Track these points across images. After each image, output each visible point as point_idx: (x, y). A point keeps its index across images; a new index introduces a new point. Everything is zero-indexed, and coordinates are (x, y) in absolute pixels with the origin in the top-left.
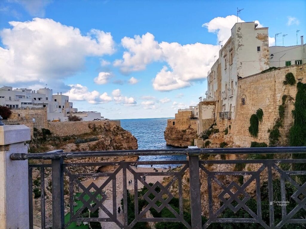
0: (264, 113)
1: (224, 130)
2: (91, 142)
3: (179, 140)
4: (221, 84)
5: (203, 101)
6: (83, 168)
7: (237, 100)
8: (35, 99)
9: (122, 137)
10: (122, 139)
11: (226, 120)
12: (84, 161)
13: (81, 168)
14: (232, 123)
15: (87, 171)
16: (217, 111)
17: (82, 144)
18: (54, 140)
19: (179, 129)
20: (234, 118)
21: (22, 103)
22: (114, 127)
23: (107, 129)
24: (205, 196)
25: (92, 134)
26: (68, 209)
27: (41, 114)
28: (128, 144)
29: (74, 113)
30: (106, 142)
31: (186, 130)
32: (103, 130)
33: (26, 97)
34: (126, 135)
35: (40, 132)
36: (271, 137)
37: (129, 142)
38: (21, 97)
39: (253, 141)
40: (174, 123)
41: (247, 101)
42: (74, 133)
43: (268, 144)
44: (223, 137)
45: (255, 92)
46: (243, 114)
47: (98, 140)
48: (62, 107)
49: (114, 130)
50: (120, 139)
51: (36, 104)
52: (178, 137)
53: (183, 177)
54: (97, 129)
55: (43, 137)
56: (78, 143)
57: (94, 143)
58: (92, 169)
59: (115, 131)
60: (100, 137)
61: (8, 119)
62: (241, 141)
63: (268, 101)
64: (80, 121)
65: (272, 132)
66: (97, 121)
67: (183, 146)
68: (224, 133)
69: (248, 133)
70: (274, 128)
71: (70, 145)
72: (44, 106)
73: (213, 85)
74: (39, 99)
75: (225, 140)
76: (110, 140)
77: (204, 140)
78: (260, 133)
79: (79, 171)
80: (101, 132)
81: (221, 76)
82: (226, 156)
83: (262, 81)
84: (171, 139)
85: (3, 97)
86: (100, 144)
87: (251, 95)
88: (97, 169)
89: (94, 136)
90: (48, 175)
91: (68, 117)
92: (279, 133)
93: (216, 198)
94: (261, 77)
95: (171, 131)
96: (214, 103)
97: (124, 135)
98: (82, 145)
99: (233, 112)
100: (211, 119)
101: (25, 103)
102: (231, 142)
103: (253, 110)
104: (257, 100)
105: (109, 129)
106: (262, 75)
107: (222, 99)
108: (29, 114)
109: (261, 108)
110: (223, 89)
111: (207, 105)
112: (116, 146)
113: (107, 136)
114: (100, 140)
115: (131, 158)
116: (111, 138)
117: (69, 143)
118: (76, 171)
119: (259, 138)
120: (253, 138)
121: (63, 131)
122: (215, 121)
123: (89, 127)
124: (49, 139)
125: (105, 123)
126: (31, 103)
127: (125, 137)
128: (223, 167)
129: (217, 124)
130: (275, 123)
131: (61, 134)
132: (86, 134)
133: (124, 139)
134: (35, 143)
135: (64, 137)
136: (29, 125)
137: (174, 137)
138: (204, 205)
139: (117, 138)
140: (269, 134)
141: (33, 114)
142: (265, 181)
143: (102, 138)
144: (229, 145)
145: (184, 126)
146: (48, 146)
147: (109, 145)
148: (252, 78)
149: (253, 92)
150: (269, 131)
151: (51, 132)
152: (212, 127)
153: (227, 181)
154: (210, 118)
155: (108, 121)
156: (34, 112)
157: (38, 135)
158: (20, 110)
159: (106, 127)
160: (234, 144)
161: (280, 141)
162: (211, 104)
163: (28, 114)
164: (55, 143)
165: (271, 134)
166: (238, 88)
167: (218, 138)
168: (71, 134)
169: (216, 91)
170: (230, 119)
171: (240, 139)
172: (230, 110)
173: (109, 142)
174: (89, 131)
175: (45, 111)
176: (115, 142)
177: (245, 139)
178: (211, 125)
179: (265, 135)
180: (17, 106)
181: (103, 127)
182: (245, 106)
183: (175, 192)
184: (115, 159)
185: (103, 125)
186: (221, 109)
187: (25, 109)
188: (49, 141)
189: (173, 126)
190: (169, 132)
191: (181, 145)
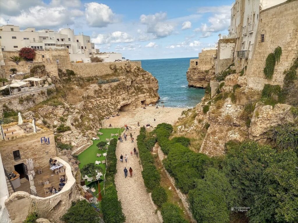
0: (282, 52)
1: (240, 71)
2: (112, 83)
3: (202, 80)
4: (243, 18)
5: (222, 38)
6: (107, 107)
7: (256, 37)
8: (58, 40)
9: (143, 78)
10: (143, 80)
11: (243, 60)
12: (107, 101)
13: (105, 107)
14: (249, 63)
15: (110, 110)
16: (237, 49)
17: (104, 84)
18: (78, 81)
19: (201, 69)
20: (251, 58)
21: (46, 45)
22: (135, 68)
23: (128, 70)
24: (211, 137)
25: (113, 75)
26: (91, 142)
27: (63, 55)
28: (149, 85)
29: (96, 54)
30: (127, 82)
31: (209, 70)
32: (124, 71)
33: (49, 38)
34: (147, 76)
35: (65, 73)
36: (286, 79)
37: (149, 83)
38: (44, 38)
39: (267, 83)
40: (197, 62)
41: (266, 38)
42: (96, 74)
43: (282, 87)
44: (237, 79)
45: (277, 26)
46: (260, 53)
47: (119, 81)
48: (84, 48)
49: (134, 70)
50: (141, 80)
51: (59, 45)
52: (200, 77)
53: (196, 118)
54: (118, 70)
55: (68, 78)
56: (100, 84)
57: (115, 84)
58: (114, 108)
59: (136, 72)
60: (121, 79)
61: (33, 60)
62: (254, 83)
63: (289, 37)
64: (101, 62)
65: (288, 74)
66: (118, 61)
67: (205, 87)
68: (240, 74)
69: (262, 74)
70: (291, 69)
71: (93, 86)
72: (68, 47)
73: (236, 19)
74: (62, 40)
75: (239, 82)
76: (131, 81)
77: (219, 82)
78: (275, 75)
79: (102, 109)
80: (122, 73)
81: (244, 8)
82: (237, 99)
83: (285, 13)
84: (193, 80)
85: (28, 39)
86: (120, 85)
87: (272, 31)
88: (119, 108)
89: (115, 77)
90: (73, 112)
91: (90, 58)
92: (296, 74)
93: (221, 139)
94: (285, 7)
95: (193, 71)
96: (234, 41)
97: (144, 76)
98: (104, 86)
99: (251, 51)
100: (229, 59)
101: (49, 45)
102: (244, 84)
103: (271, 49)
104: (277, 36)
105: (130, 70)
106: (287, 4)
107: (242, 36)
108: (53, 55)
109: (280, 46)
110: (245, 24)
111: (226, 43)
112: (137, 86)
113: (128, 77)
114: (121, 81)
115: (152, 98)
116: (133, 79)
117: (92, 83)
118: (100, 109)
119: (273, 80)
120: (267, 80)
121: (86, 72)
122: (233, 61)
123: (111, 68)
124: (74, 80)
125: (126, 64)
126: (54, 45)
127: (146, 78)
128: (232, 111)
129: (235, 64)
130: (293, 62)
131: (84, 75)
132: (108, 75)
133: (145, 80)
134: (61, 83)
135: (87, 77)
136: (53, 66)
137: (196, 77)
138: (209, 145)
139: (138, 79)
140: (285, 75)
141: (57, 56)
142: (272, 125)
143: (123, 79)
144: (241, 88)
145: (207, 66)
146: (73, 86)
147: (130, 86)
148: (275, 9)
149: (275, 27)
150: (285, 72)
151: (75, 73)
152: (229, 68)
153: (234, 123)
154: (229, 57)
155: (129, 62)
156: (57, 53)
157: (63, 75)
158: (44, 52)
159: (127, 68)
160: (247, 86)
161: (295, 83)
162: (231, 41)
163: (51, 55)
164: (79, 83)
165: (287, 75)
166: (259, 22)
167: (232, 80)
168: (94, 75)
169: (238, 26)
170: (247, 59)
171: (254, 81)
172: (249, 48)
173: (130, 83)
174: (110, 72)
175: (67, 52)
176: (136, 83)
177: (259, 80)
178: (229, 65)
179: (280, 77)
180: (41, 47)
181: (124, 68)
182: (263, 43)
183: (186, 131)
184: (136, 99)
185: (124, 66)
186: (241, 47)
187: (48, 50)
188: (73, 81)
189: (196, 66)
190: (192, 72)
191: (202, 85)
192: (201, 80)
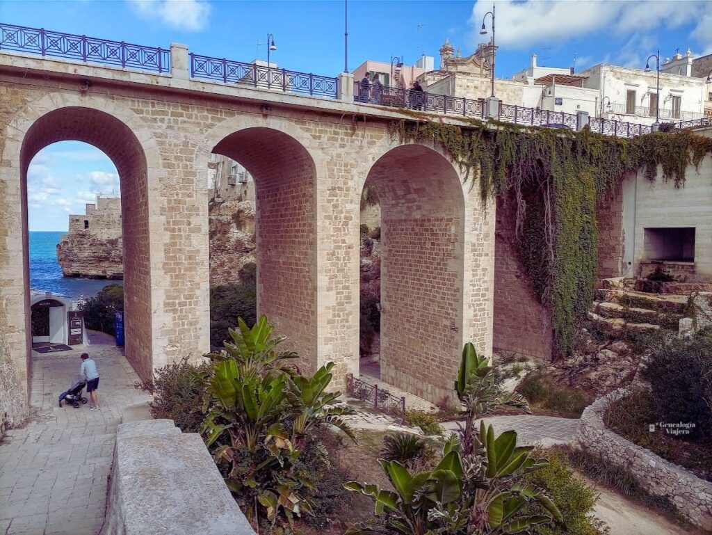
19: (99, 237)
31: (116, 239)
52: (96, 254)
67: (110, 274)
84: (79, 261)
95: (78, 241)
96: (215, 166)
122: (217, 192)
137: (86, 255)
145: (112, 231)
162: (211, 166)
189: (85, 230)
190: (76, 243)
191: (104, 272)
192: (100, 260)
